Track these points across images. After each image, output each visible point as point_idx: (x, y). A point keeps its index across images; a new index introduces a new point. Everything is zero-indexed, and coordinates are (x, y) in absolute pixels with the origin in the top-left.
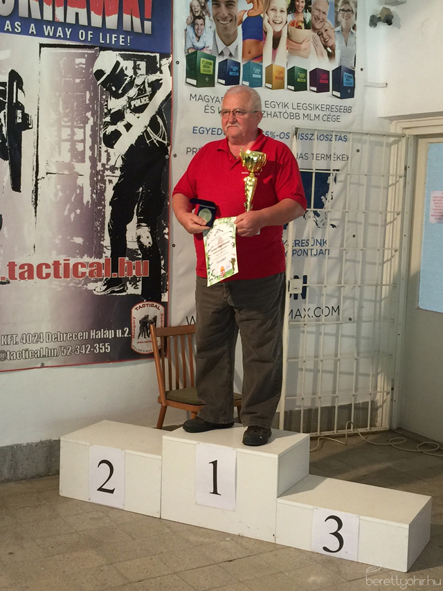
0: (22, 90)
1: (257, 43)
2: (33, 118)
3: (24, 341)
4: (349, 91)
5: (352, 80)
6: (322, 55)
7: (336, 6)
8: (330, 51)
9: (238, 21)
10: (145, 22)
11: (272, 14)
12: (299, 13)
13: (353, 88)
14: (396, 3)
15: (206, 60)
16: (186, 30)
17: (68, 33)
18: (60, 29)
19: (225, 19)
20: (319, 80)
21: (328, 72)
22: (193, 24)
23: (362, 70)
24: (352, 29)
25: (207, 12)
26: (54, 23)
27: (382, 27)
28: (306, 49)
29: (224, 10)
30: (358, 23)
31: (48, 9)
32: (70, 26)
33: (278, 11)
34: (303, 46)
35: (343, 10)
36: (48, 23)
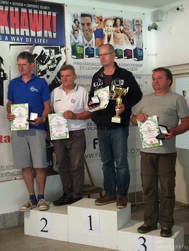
0: (3, 63)
1: (101, 40)
2: (8, 75)
3: (7, 169)
4: (141, 58)
5: (142, 53)
6: (129, 43)
7: (133, 23)
8: (132, 41)
9: (92, 31)
10: (54, 33)
11: (106, 27)
12: (118, 26)
13: (142, 57)
14: (158, 21)
15: (80, 48)
16: (71, 36)
17: (21, 39)
18: (18, 38)
19: (87, 31)
20: (128, 54)
21: (131, 50)
22: (74, 33)
23: (146, 49)
24: (140, 32)
25: (79, 28)
26: (15, 35)
27: (153, 31)
28: (121, 41)
29: (86, 27)
30: (143, 30)
31: (12, 30)
32: (22, 36)
33: (109, 26)
34: (120, 40)
35: (136, 25)
36: (13, 36)
